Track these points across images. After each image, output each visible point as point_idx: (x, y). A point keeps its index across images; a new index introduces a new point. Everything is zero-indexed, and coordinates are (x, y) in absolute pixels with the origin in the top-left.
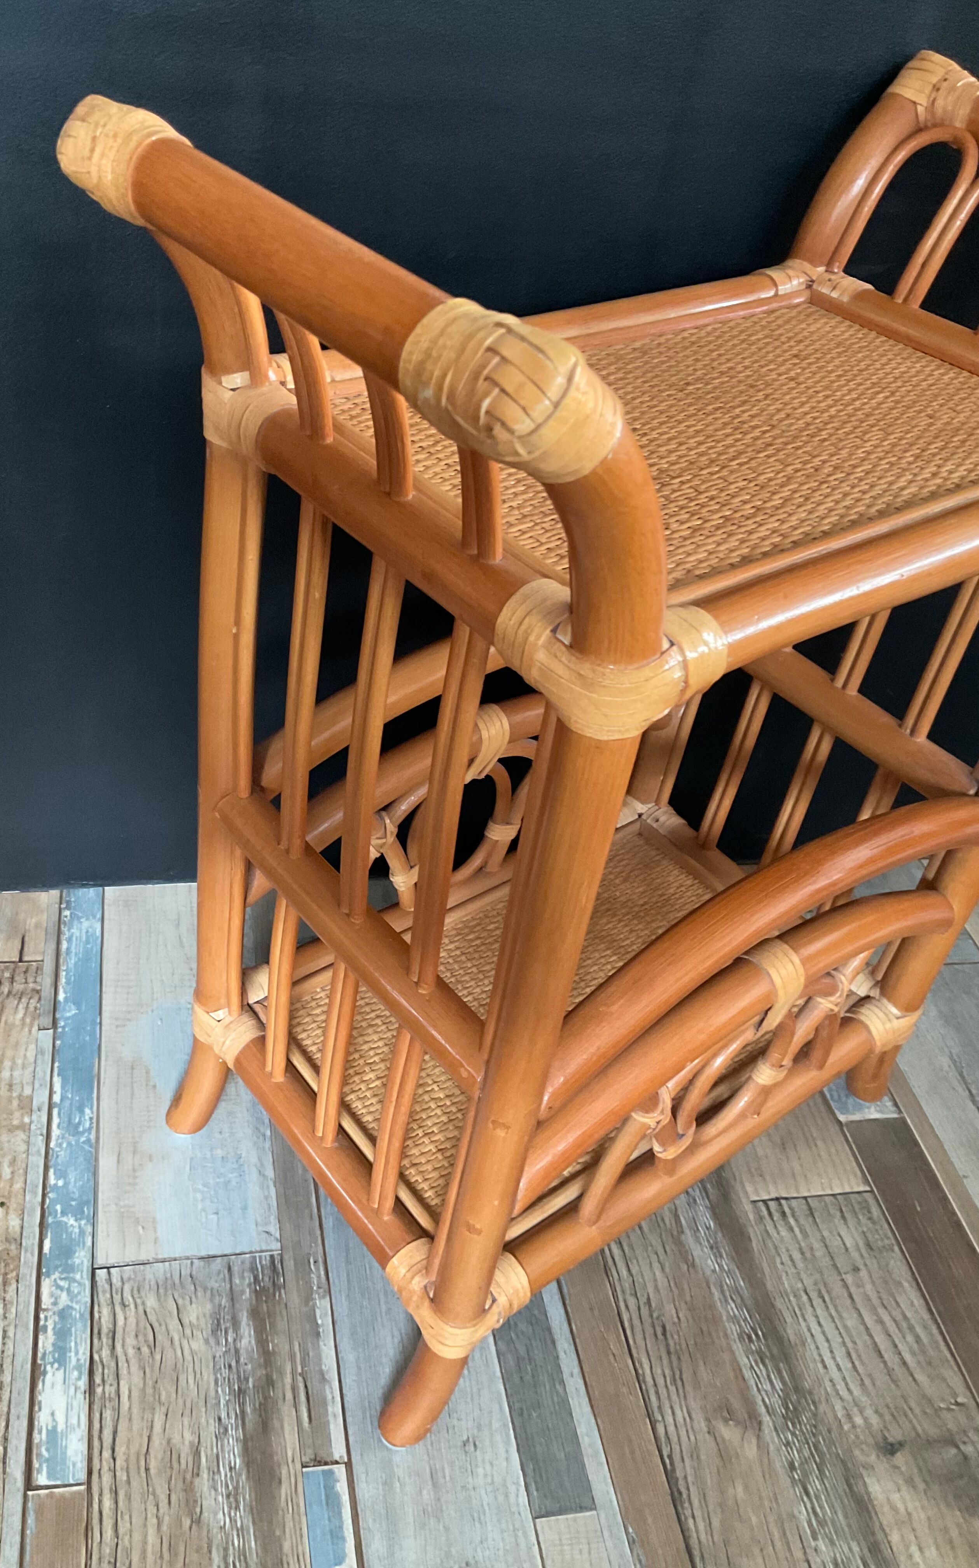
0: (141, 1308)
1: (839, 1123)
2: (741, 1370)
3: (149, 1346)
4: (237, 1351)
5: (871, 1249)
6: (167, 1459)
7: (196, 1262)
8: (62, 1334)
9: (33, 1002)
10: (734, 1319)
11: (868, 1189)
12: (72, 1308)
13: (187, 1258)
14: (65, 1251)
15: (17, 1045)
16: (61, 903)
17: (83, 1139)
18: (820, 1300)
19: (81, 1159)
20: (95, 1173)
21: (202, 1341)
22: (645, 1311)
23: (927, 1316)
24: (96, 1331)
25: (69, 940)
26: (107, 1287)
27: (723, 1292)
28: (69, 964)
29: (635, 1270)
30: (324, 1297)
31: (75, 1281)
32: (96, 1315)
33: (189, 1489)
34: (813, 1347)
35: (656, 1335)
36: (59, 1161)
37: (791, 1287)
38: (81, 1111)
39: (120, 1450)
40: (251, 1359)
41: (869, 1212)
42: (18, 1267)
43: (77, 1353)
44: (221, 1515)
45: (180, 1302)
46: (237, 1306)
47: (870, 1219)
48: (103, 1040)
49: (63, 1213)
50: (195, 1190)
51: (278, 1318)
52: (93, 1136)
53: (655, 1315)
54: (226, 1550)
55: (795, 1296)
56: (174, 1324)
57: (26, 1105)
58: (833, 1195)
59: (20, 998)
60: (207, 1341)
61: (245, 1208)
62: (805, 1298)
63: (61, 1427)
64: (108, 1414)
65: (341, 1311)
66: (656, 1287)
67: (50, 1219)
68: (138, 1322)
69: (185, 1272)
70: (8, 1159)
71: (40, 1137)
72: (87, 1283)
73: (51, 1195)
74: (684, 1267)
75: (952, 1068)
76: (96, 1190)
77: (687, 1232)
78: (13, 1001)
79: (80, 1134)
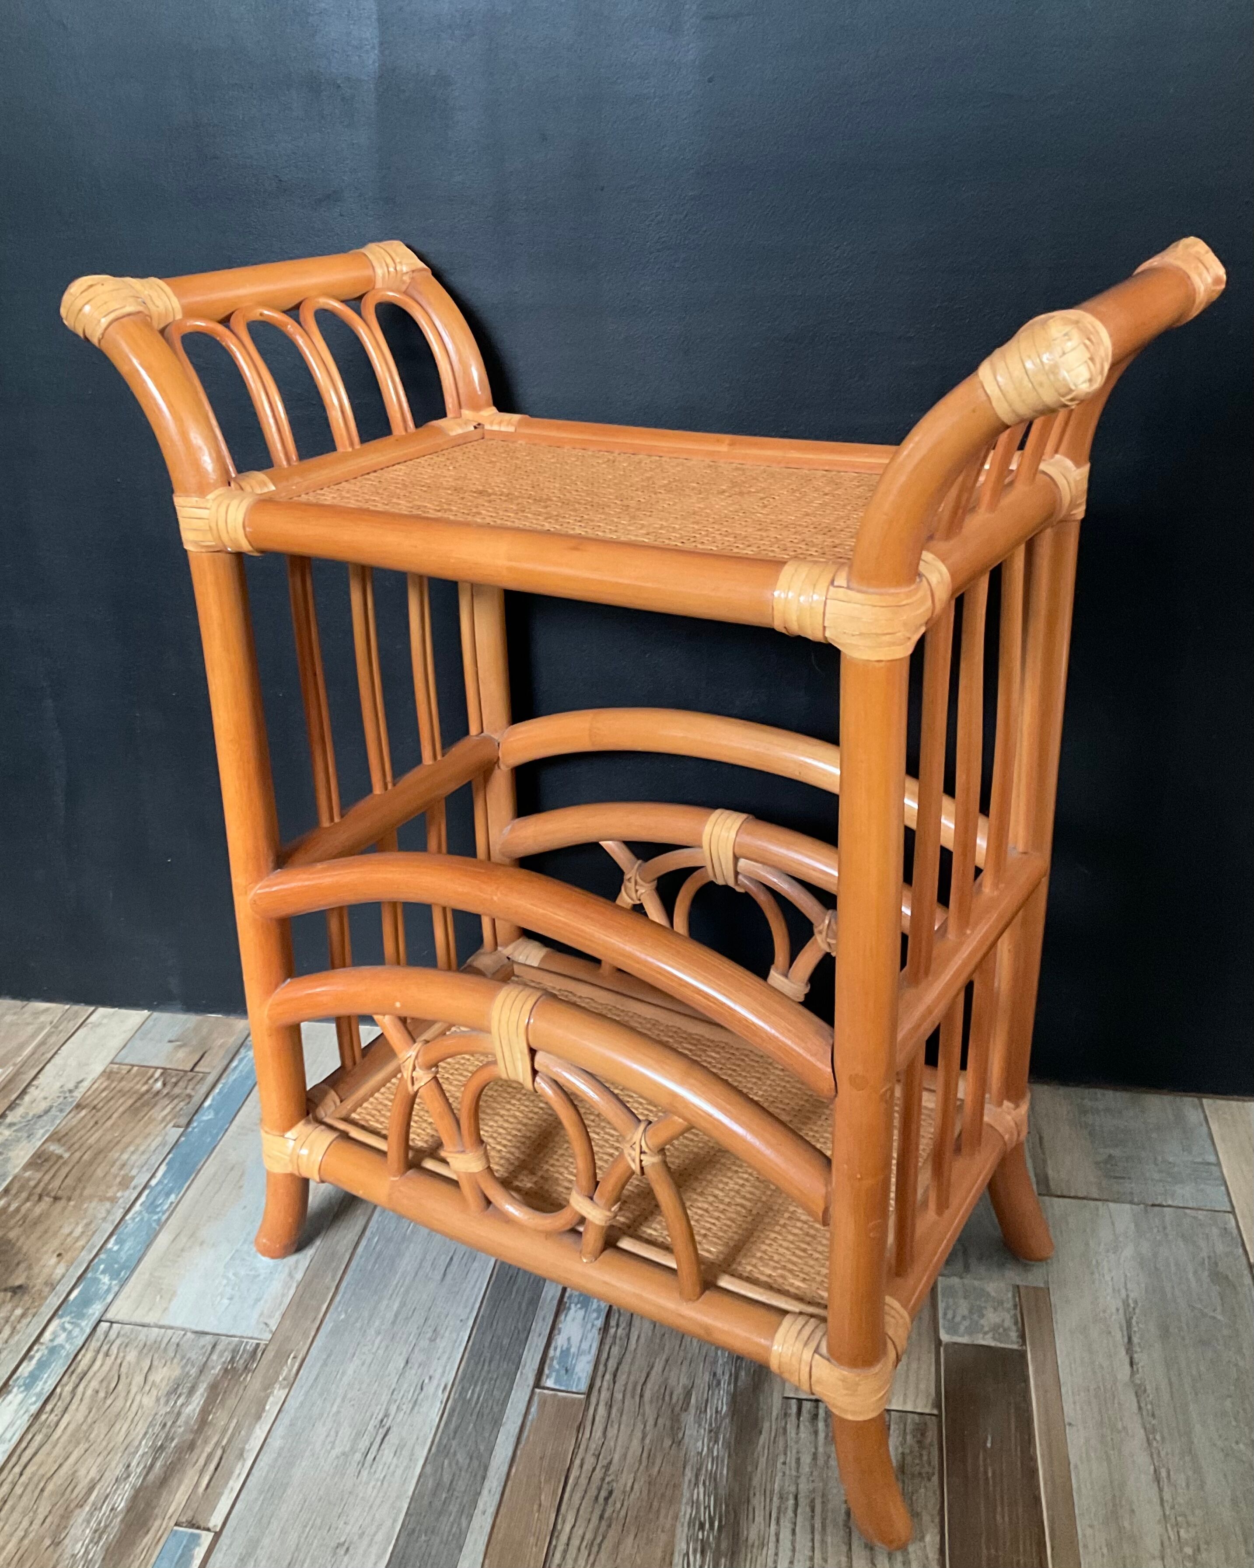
0: (119, 1361)
1: (939, 1343)
2: (672, 1554)
3: (107, 1393)
4: (179, 1414)
5: (903, 1472)
6: (64, 1487)
7: (189, 1334)
8: (42, 1365)
9: (182, 1104)
10: (695, 1504)
11: (935, 1412)
12: (63, 1347)
13: (183, 1329)
14: (86, 1301)
15: (148, 1135)
17: (156, 1217)
18: (808, 1509)
20: (148, 1246)
21: (154, 1398)
22: (598, 1474)
24: (73, 1368)
25: (241, 1060)
26: (102, 1337)
27: (697, 1477)
28: (230, 1078)
29: (612, 1432)
30: (284, 1388)
31: (79, 1326)
32: (79, 1357)
33: (66, 1516)
34: (771, 1552)
35: (597, 1498)
37: (782, 1488)
38: (168, 1195)
40: (187, 1423)
41: (924, 1434)
42: (40, 1306)
43: (46, 1382)
44: (79, 1546)
45: (155, 1363)
46: (202, 1378)
47: (919, 1442)
48: (221, 1143)
49: (103, 1272)
50: (224, 1276)
51: (233, 1396)
52: (164, 1218)
53: (608, 1479)
55: (781, 1498)
56: (139, 1379)
57: (125, 1183)
59: (173, 1100)
60: (158, 1400)
61: (258, 1300)
62: (791, 1502)
64: (39, 1438)
65: (293, 1403)
66: (625, 1456)
67: (89, 1275)
68: (110, 1371)
69: (175, 1340)
70: (85, 1221)
71: (122, 1210)
72: (88, 1331)
73: (102, 1256)
74: (667, 1442)
75: (1121, 1311)
76: (140, 1261)
77: (692, 1410)
78: (166, 1101)
79: (155, 1213)
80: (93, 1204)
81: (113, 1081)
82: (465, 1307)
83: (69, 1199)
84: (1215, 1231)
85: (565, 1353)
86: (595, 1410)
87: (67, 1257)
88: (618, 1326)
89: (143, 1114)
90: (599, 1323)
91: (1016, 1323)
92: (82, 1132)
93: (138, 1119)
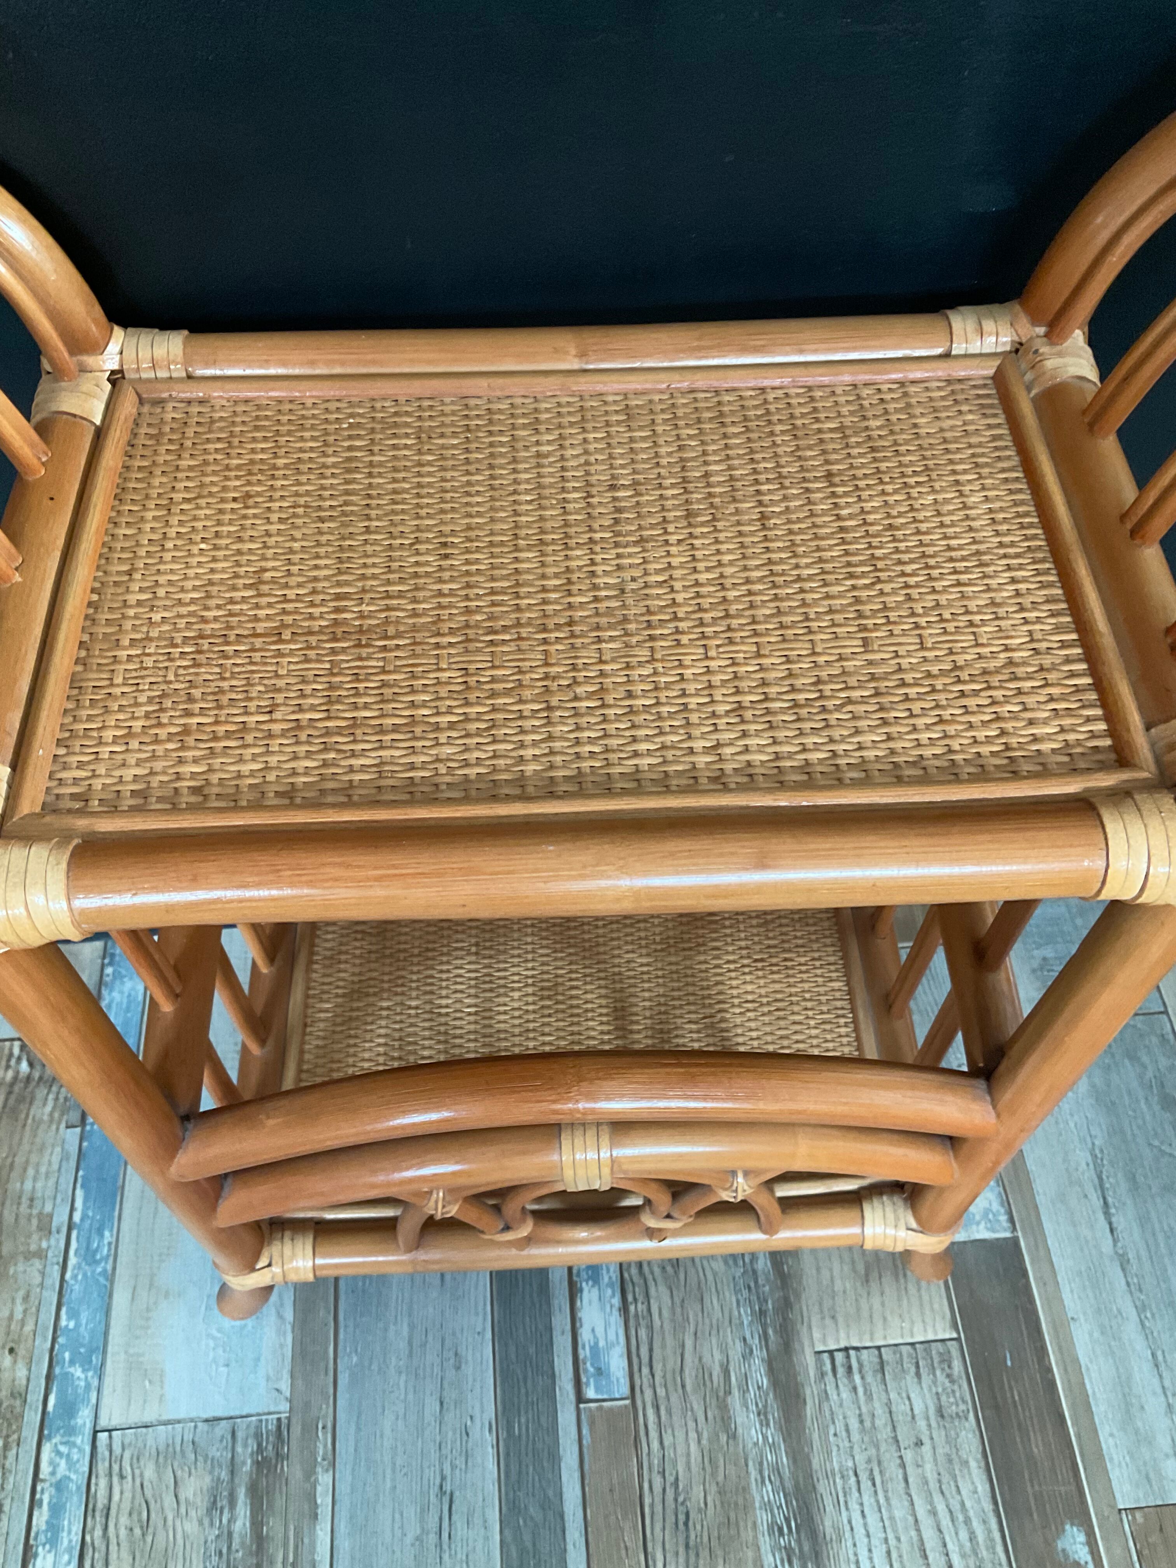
0: (138, 1481)
3: (142, 1527)
4: (230, 1534)
5: (942, 1416)
7: (200, 1424)
8: (56, 1510)
9: (63, 1091)
10: (767, 1506)
11: (955, 1335)
12: (69, 1478)
13: (192, 1420)
14: (69, 1409)
15: (42, 1149)
16: (104, 958)
17: (99, 1270)
18: (870, 1483)
19: (95, 1295)
20: (108, 1313)
21: (195, 1523)
22: (670, 1494)
23: (988, 1506)
24: (91, 1506)
26: (107, 1454)
27: (761, 1472)
29: (668, 1440)
30: (327, 1471)
31: (74, 1445)
32: (93, 1488)
34: (850, 1543)
35: (676, 1524)
36: (73, 1296)
37: (841, 1466)
38: (101, 1234)
40: (243, 1544)
41: (950, 1367)
42: (20, 1429)
43: (69, 1532)
45: (179, 1473)
46: (237, 1481)
47: (949, 1376)
49: (72, 1362)
50: (209, 1336)
51: (277, 1494)
52: (109, 1267)
53: (680, 1499)
55: (843, 1477)
56: (169, 1500)
57: (45, 1227)
58: (912, 1344)
59: (51, 1086)
60: (201, 1523)
61: (258, 1359)
62: (853, 1479)
65: (343, 1488)
66: (688, 1463)
67: (57, 1370)
68: (133, 1497)
69: (188, 1437)
70: (21, 1293)
71: (56, 1267)
72: (88, 1449)
73: (61, 1340)
74: (723, 1438)
75: (1092, 1166)
76: (106, 1334)
77: (735, 1392)
78: (43, 1090)
79: (97, 1262)
80: (21, 1267)
82: (477, 1314)
84: (1155, 1040)
85: (595, 1348)
86: (645, 1415)
87: (21, 1351)
88: (635, 1300)
89: (23, 1116)
90: (616, 1301)
91: (1002, 1205)
93: (20, 1124)
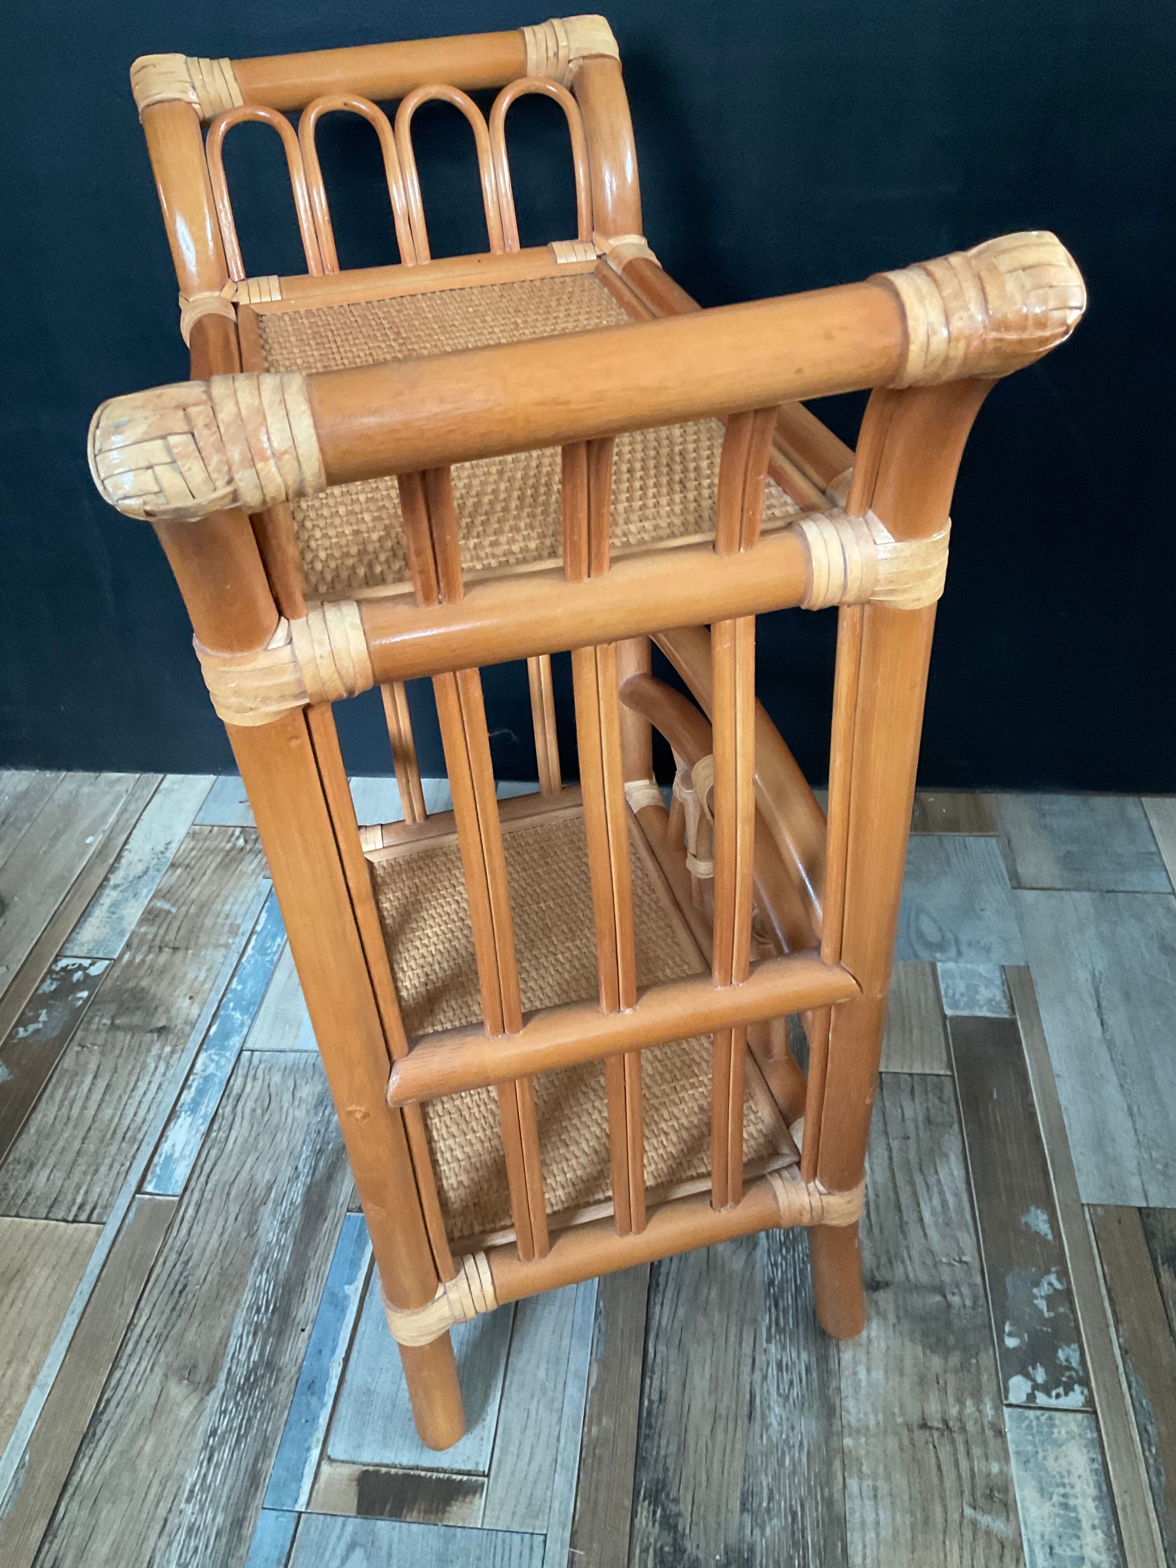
0: (267, 1083)
3: (263, 1109)
4: (329, 1122)
6: (246, 1189)
8: (201, 1092)
12: (215, 1075)
13: (318, 1052)
14: (225, 1035)
15: (243, 887)
17: (268, 958)
19: (260, 973)
20: (268, 984)
21: (304, 1111)
24: (227, 1093)
26: (247, 1064)
31: (224, 1056)
32: (231, 1082)
33: (254, 1212)
36: (243, 972)
38: (274, 939)
39: (214, 1178)
42: (185, 1043)
43: (207, 1106)
44: (271, 1234)
45: (298, 1082)
49: (233, 1009)
52: (276, 958)
54: (266, 1258)
56: (287, 1096)
57: (234, 931)
59: (258, 854)
60: (308, 1112)
63: (177, 1155)
64: (214, 1153)
67: (222, 1013)
68: (260, 1093)
69: (313, 1062)
70: (206, 966)
71: (237, 953)
72: (233, 1060)
73: (229, 995)
76: (263, 998)
78: (250, 857)
79: (266, 955)
80: (209, 952)
81: (198, 841)
83: (187, 949)
87: (199, 998)
92: (183, 888)
93: (229, 873)
